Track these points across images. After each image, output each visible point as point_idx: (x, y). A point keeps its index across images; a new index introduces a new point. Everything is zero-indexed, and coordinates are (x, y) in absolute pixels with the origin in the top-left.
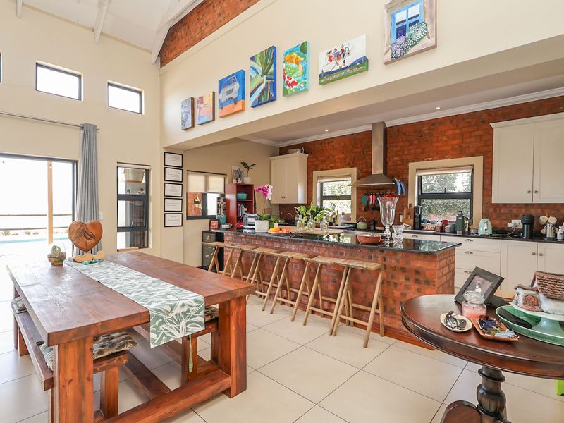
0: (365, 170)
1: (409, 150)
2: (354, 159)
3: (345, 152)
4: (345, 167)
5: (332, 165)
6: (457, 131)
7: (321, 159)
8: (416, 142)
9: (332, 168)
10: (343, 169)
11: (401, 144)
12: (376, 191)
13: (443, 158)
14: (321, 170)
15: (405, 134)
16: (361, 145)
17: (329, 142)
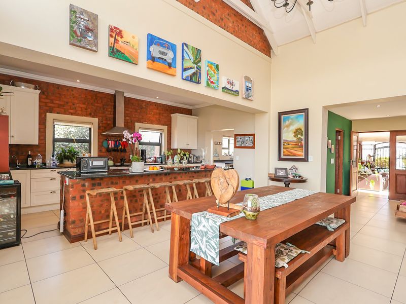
0: (104, 122)
1: (135, 115)
2: (95, 111)
3: (86, 104)
4: (86, 115)
5: (72, 111)
6: (158, 111)
7: (57, 102)
8: (139, 111)
9: (72, 114)
10: (84, 117)
11: (131, 110)
12: (114, 138)
13: (152, 123)
14: (58, 113)
15: (133, 104)
16: (102, 102)
17: (67, 90)
